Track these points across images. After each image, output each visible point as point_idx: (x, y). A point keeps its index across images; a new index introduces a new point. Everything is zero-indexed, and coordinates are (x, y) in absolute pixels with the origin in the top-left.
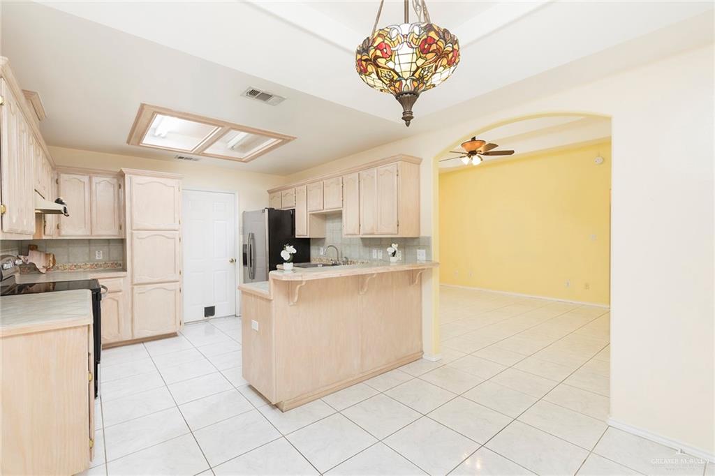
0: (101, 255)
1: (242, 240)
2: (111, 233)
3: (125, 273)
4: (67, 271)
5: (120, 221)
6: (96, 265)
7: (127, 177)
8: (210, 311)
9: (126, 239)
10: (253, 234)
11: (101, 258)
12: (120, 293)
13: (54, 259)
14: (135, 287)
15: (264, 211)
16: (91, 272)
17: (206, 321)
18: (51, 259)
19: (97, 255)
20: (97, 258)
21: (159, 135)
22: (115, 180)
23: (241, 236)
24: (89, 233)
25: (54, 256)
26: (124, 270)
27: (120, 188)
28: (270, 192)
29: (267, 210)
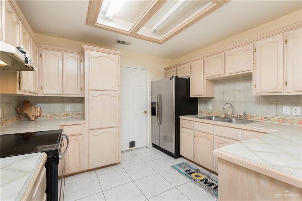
0: (70, 108)
1: (150, 99)
2: (76, 93)
3: (84, 121)
4: (49, 118)
5: (81, 84)
6: (67, 115)
7: (86, 51)
8: (132, 144)
9: (85, 97)
10: (160, 95)
11: (70, 110)
12: (81, 136)
13: (40, 110)
14: (91, 131)
15: (171, 78)
16: (64, 120)
17: (130, 150)
18: (39, 110)
19: (67, 108)
20: (67, 110)
21: (108, 18)
22: (78, 56)
23: (150, 97)
24: (61, 93)
25: (40, 108)
26: (84, 118)
27: (81, 62)
28: (166, 69)
29: (174, 78)
